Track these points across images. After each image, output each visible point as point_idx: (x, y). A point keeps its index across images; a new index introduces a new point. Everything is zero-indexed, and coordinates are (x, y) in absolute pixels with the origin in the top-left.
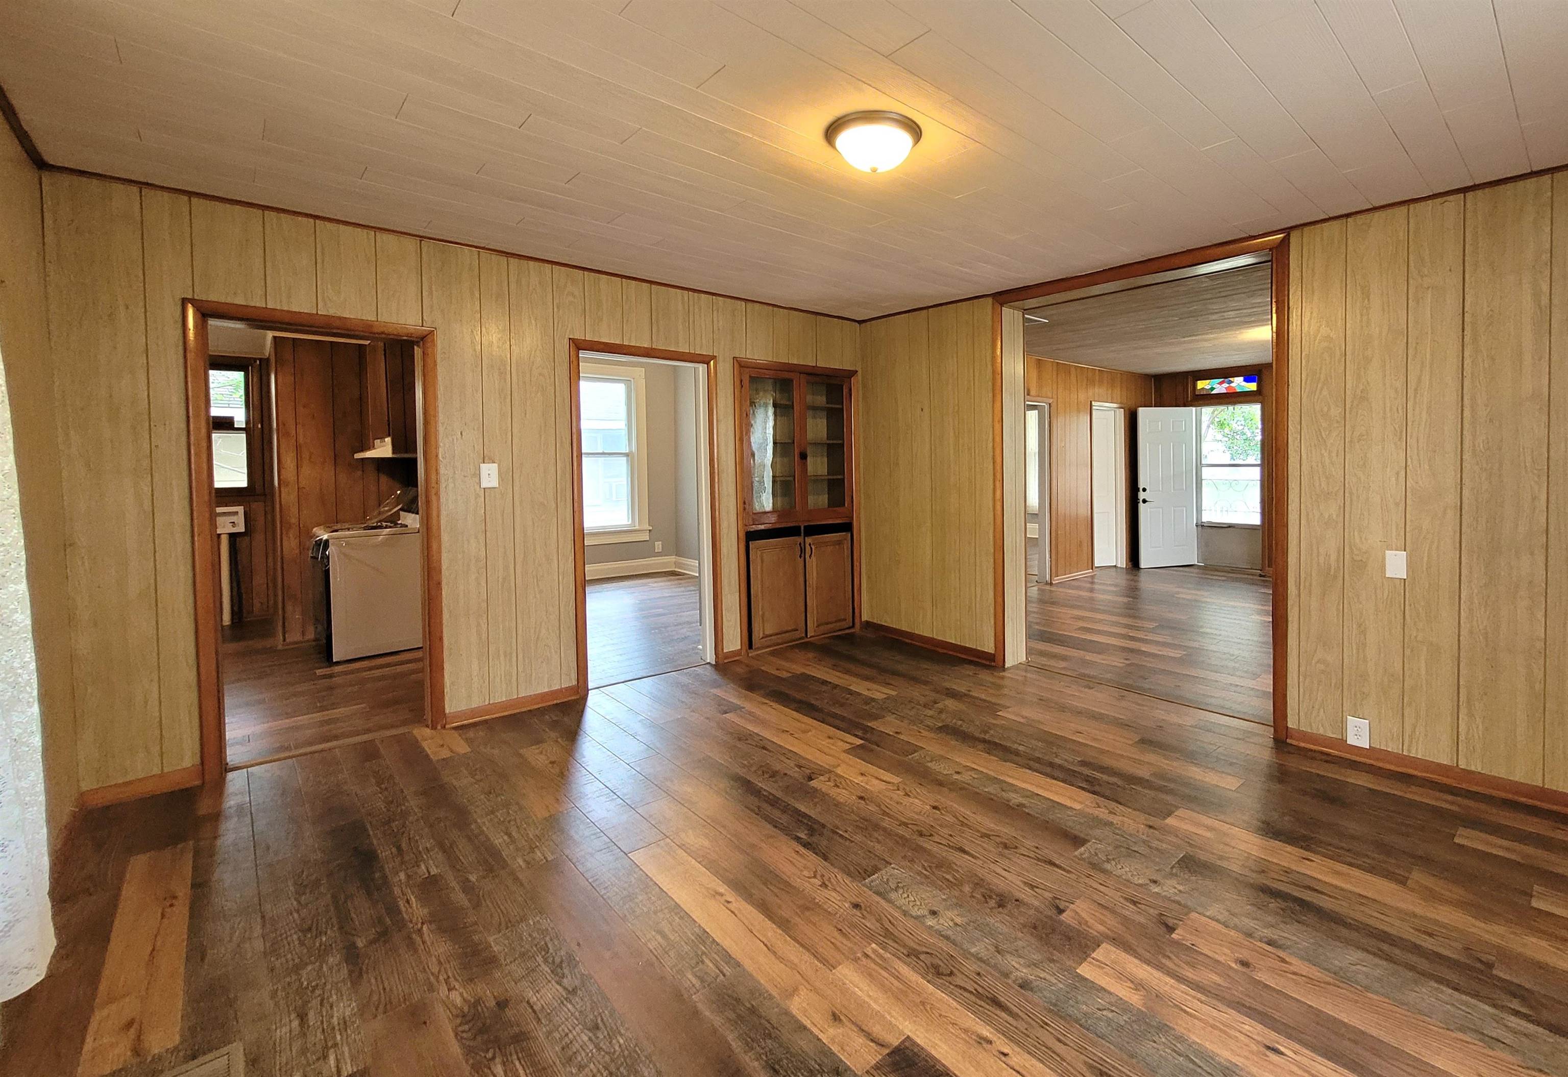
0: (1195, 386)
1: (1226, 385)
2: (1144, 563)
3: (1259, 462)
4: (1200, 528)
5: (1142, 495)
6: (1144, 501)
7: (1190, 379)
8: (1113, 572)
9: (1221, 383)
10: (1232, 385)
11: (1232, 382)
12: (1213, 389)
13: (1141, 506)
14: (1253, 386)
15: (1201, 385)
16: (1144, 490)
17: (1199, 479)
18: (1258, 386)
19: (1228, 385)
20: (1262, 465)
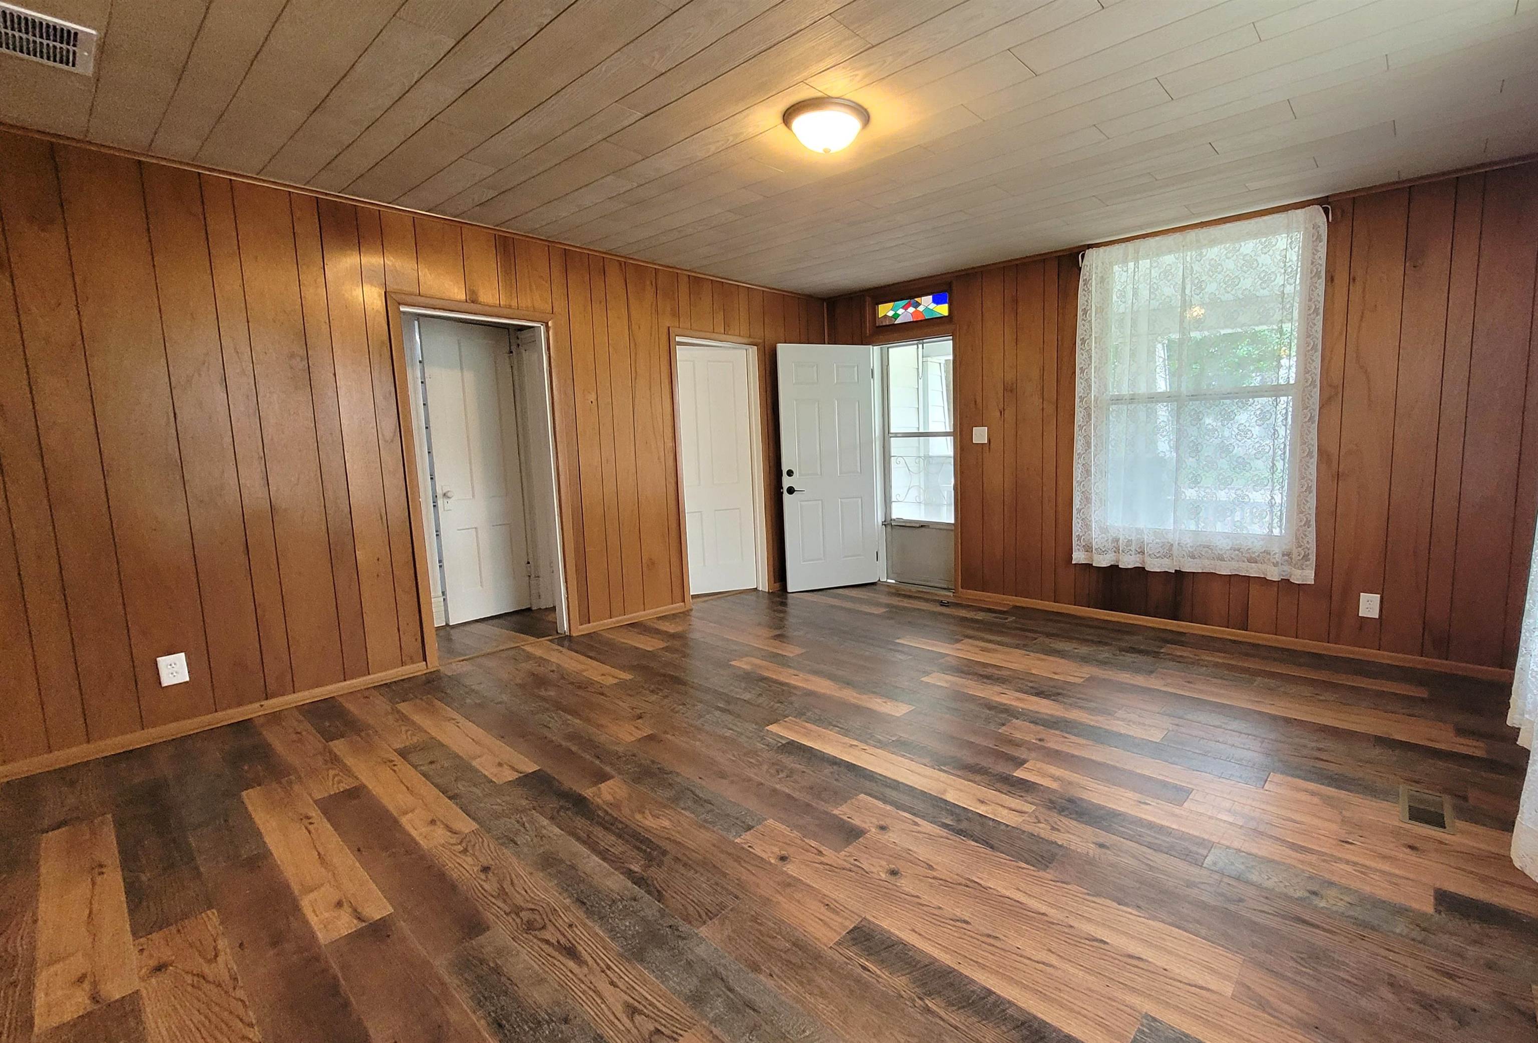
0: (875, 312)
1: (911, 310)
2: (793, 584)
3: (949, 428)
4: (889, 527)
5: (787, 482)
6: (791, 491)
7: (868, 299)
8: (752, 597)
9: (905, 308)
10: (921, 308)
11: (919, 304)
12: (896, 316)
13: (786, 496)
14: (943, 310)
15: (886, 310)
16: (790, 473)
17: (887, 455)
18: (950, 310)
19: (914, 309)
20: (953, 434)
